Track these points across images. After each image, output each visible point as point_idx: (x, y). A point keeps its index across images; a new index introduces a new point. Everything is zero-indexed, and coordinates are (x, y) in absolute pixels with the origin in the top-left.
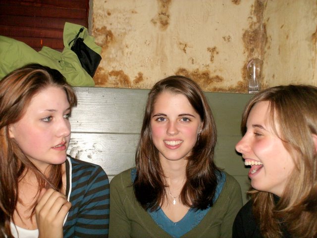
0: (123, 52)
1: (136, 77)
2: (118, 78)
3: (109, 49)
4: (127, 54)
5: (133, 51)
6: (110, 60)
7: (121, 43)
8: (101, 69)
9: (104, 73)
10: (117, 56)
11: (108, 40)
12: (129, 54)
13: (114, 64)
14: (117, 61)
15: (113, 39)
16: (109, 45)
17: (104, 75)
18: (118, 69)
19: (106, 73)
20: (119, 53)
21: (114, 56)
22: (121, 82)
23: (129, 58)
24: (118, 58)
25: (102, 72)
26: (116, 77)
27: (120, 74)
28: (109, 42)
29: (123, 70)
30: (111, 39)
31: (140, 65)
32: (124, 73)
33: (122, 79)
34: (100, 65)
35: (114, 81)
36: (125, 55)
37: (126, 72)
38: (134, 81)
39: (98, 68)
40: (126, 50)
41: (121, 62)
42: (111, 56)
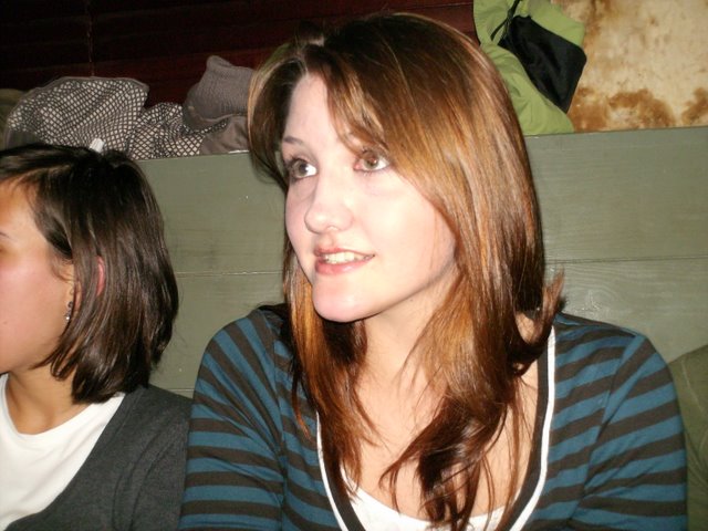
0: (643, 39)
1: (689, 103)
2: (638, 112)
3: (603, 34)
4: (657, 41)
5: (671, 31)
6: (609, 65)
7: (637, 14)
8: (585, 91)
9: (596, 103)
10: (626, 52)
11: (598, 12)
12: (662, 42)
13: (621, 75)
14: (630, 66)
15: (613, 8)
16: (603, 23)
17: (596, 108)
18: (633, 87)
19: (601, 102)
20: (634, 43)
21: (620, 51)
22: (646, 120)
23: (663, 52)
24: (631, 58)
25: (590, 100)
26: (628, 110)
27: (641, 99)
28: (601, 16)
29: (650, 88)
30: (607, 8)
31: (698, 67)
32: (651, 96)
33: (649, 114)
34: (583, 82)
35: (627, 120)
36: (652, 45)
37: (661, 91)
38: (684, 114)
39: (576, 91)
40: (654, 33)
41: (642, 66)
42: (611, 55)
